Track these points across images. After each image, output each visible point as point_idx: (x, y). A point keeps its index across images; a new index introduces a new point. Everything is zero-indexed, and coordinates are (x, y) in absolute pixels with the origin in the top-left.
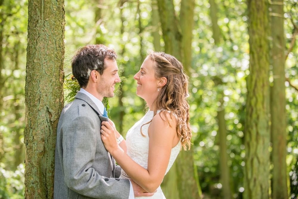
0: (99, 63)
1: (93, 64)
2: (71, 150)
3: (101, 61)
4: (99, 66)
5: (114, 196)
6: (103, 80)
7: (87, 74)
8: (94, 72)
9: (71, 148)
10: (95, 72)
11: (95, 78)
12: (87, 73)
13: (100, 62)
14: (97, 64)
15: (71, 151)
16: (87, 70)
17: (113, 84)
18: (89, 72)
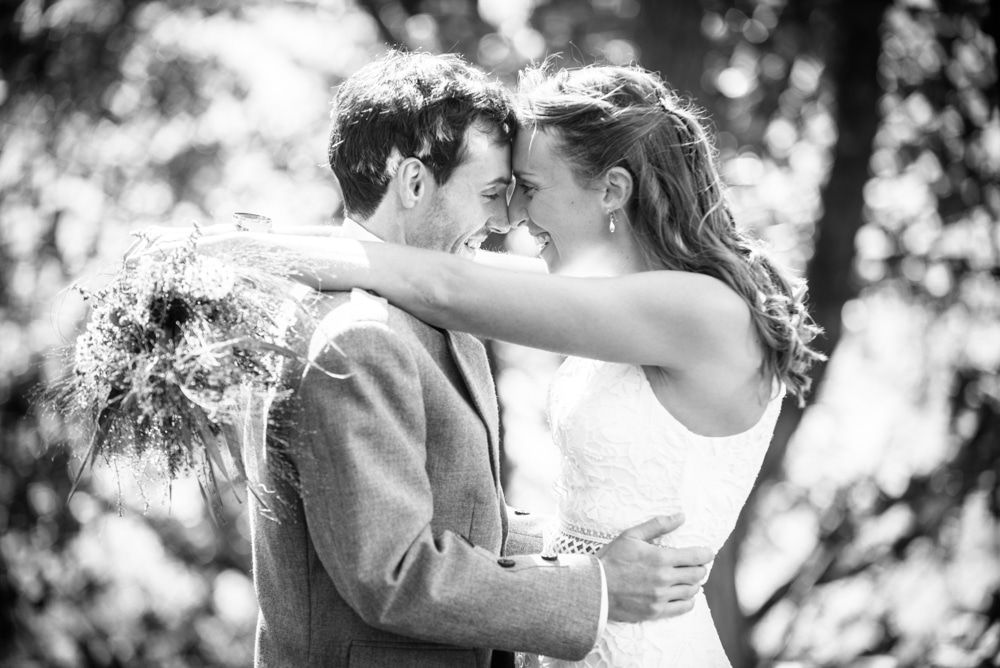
0: (440, 136)
1: (417, 133)
2: (333, 460)
3: (453, 127)
4: (437, 145)
5: (538, 624)
6: (441, 208)
7: (382, 166)
8: (411, 168)
9: (332, 453)
10: (418, 166)
11: (410, 191)
12: (384, 161)
13: (446, 132)
14: (434, 136)
15: (335, 467)
16: (388, 153)
17: (477, 234)
18: (394, 161)
